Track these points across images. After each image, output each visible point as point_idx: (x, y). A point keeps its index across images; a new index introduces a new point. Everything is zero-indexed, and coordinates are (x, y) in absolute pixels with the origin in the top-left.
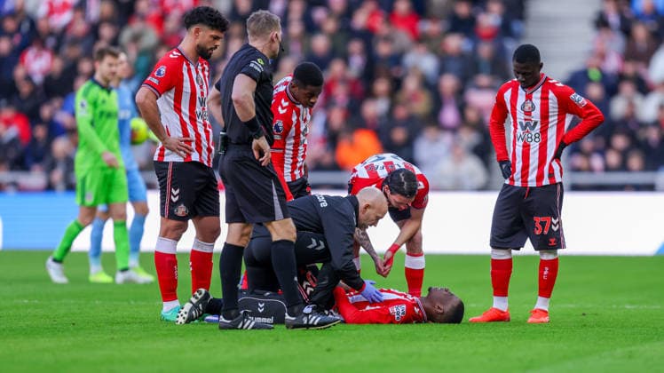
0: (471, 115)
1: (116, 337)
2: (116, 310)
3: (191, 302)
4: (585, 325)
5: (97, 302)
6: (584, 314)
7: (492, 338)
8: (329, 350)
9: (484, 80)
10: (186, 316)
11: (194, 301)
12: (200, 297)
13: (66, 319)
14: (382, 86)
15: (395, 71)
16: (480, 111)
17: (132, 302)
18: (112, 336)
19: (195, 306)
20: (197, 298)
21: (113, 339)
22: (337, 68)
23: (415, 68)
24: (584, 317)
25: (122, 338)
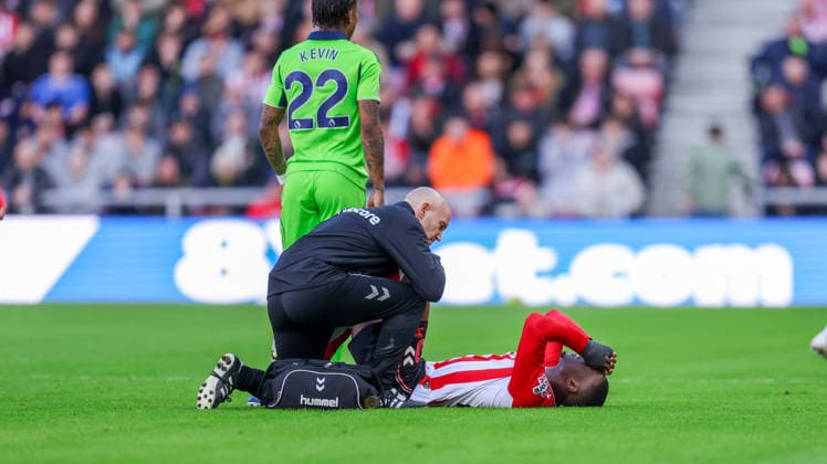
0: (621, 106)
1: (111, 428)
2: (110, 390)
3: (216, 376)
4: (789, 409)
5: (83, 378)
6: (787, 393)
7: (655, 427)
8: (419, 446)
9: (640, 55)
10: (213, 397)
11: (221, 373)
12: (228, 367)
13: (38, 402)
14: (490, 63)
15: (509, 42)
16: (634, 100)
17: (134, 378)
18: (106, 426)
19: (223, 381)
20: (224, 369)
21: (106, 430)
22: (427, 38)
23: (541, 36)
24: (787, 397)
25: (121, 429)
